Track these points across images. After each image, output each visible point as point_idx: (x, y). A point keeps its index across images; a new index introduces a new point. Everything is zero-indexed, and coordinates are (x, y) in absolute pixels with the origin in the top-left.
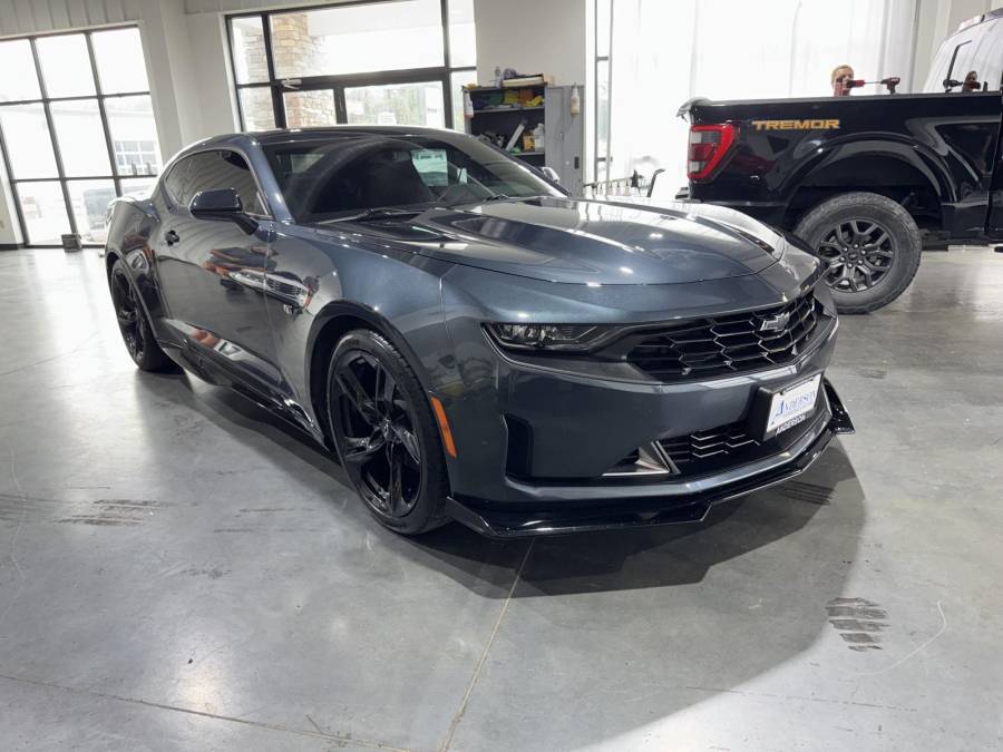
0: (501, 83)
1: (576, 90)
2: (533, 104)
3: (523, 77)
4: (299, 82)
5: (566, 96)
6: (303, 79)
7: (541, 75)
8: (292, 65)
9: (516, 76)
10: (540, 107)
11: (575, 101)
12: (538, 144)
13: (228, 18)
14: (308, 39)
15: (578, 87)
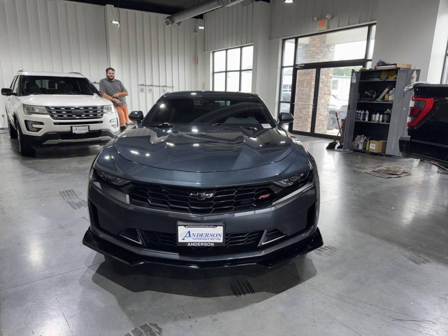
0: (375, 68)
1: (415, 73)
2: (391, 79)
3: (387, 65)
4: (303, 65)
5: (409, 74)
6: (305, 64)
7: (396, 64)
8: (314, 58)
9: (384, 64)
10: (395, 80)
11: (413, 78)
12: (390, 98)
13: (284, 40)
14: (325, 46)
15: (417, 70)
